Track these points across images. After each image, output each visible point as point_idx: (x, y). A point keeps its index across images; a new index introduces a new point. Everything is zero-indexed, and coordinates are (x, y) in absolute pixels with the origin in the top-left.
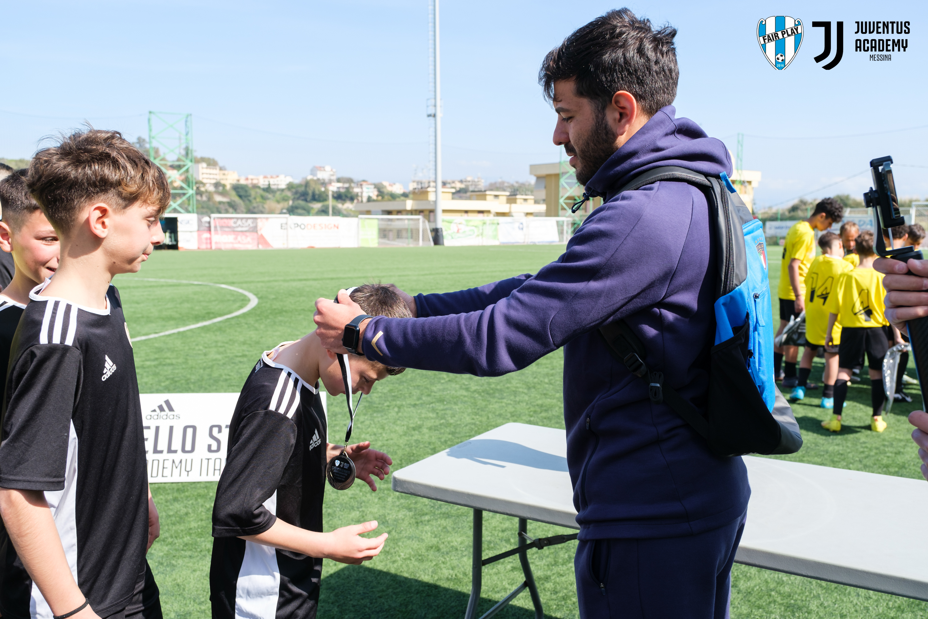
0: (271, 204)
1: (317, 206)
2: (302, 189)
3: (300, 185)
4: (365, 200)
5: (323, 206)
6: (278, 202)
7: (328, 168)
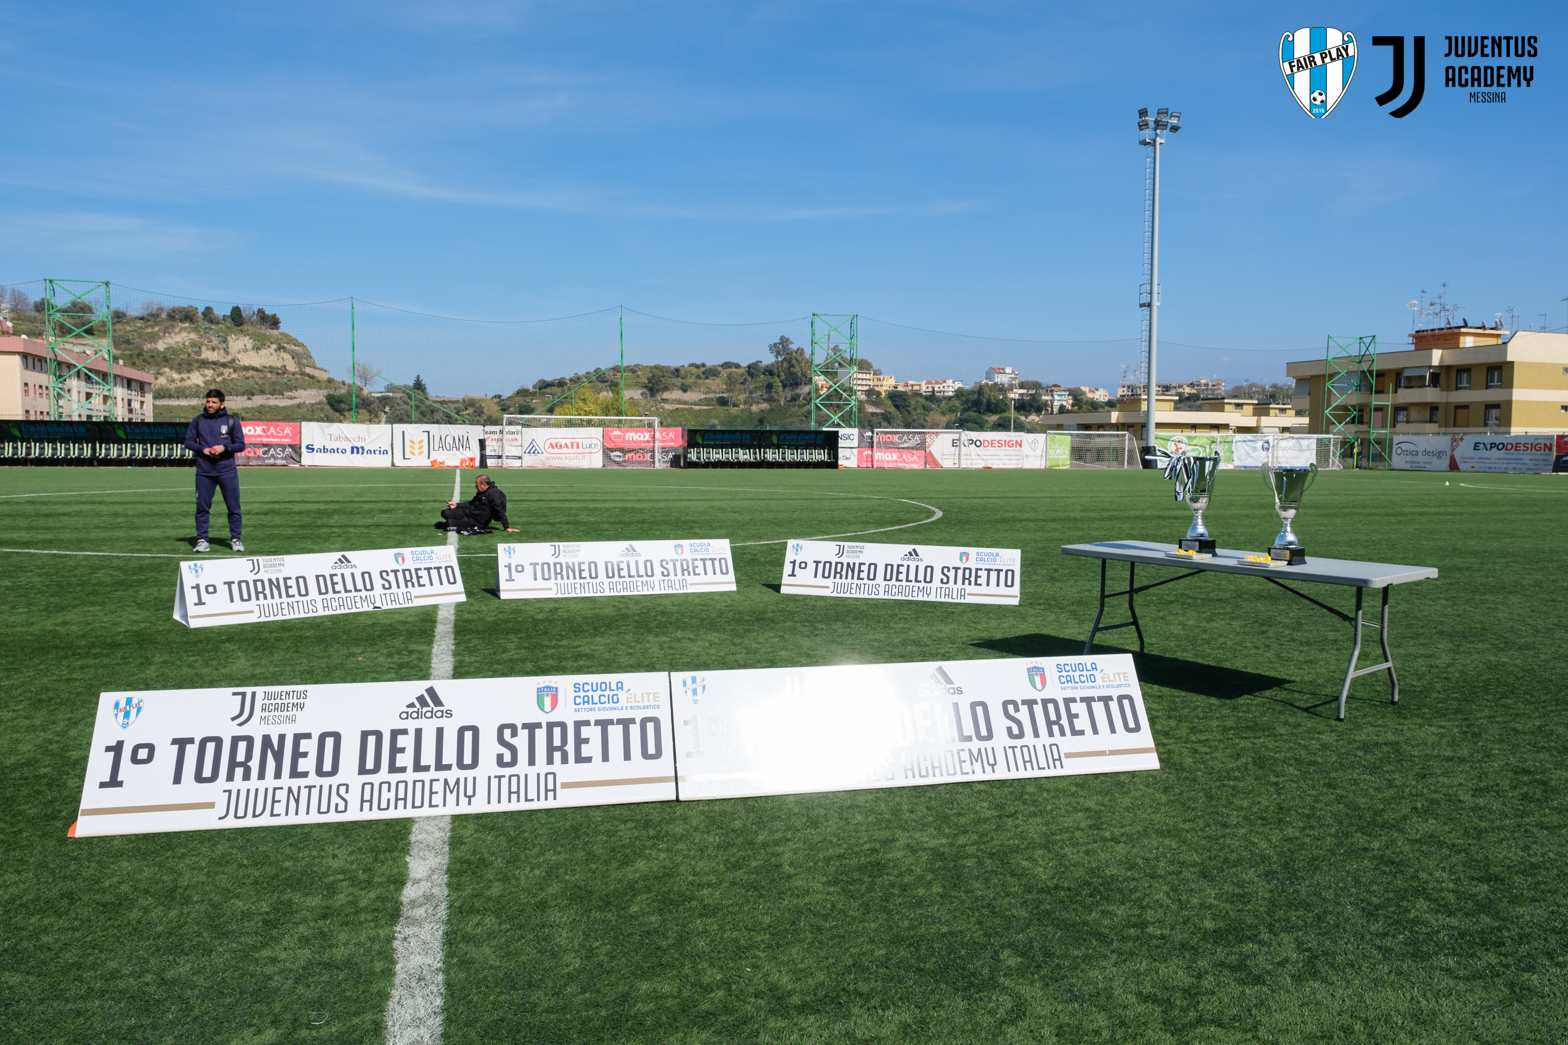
0: (935, 416)
1: (993, 418)
2: (976, 396)
3: (971, 392)
4: (1056, 410)
5: (1000, 418)
6: (944, 414)
7: (1008, 370)
